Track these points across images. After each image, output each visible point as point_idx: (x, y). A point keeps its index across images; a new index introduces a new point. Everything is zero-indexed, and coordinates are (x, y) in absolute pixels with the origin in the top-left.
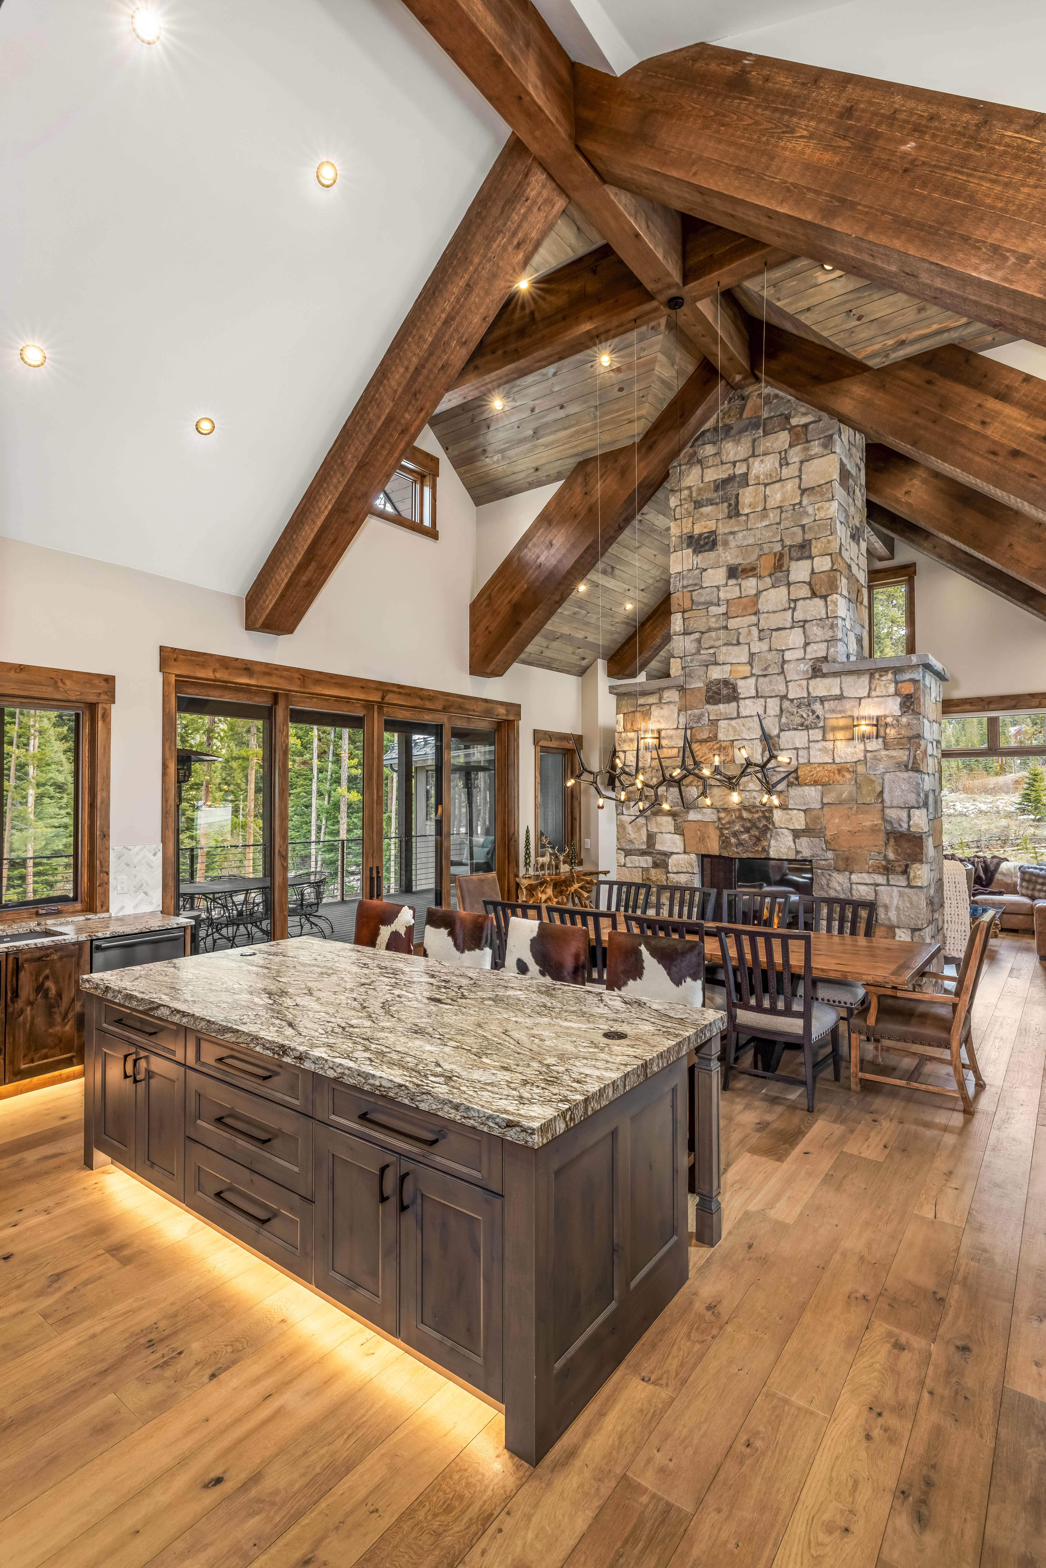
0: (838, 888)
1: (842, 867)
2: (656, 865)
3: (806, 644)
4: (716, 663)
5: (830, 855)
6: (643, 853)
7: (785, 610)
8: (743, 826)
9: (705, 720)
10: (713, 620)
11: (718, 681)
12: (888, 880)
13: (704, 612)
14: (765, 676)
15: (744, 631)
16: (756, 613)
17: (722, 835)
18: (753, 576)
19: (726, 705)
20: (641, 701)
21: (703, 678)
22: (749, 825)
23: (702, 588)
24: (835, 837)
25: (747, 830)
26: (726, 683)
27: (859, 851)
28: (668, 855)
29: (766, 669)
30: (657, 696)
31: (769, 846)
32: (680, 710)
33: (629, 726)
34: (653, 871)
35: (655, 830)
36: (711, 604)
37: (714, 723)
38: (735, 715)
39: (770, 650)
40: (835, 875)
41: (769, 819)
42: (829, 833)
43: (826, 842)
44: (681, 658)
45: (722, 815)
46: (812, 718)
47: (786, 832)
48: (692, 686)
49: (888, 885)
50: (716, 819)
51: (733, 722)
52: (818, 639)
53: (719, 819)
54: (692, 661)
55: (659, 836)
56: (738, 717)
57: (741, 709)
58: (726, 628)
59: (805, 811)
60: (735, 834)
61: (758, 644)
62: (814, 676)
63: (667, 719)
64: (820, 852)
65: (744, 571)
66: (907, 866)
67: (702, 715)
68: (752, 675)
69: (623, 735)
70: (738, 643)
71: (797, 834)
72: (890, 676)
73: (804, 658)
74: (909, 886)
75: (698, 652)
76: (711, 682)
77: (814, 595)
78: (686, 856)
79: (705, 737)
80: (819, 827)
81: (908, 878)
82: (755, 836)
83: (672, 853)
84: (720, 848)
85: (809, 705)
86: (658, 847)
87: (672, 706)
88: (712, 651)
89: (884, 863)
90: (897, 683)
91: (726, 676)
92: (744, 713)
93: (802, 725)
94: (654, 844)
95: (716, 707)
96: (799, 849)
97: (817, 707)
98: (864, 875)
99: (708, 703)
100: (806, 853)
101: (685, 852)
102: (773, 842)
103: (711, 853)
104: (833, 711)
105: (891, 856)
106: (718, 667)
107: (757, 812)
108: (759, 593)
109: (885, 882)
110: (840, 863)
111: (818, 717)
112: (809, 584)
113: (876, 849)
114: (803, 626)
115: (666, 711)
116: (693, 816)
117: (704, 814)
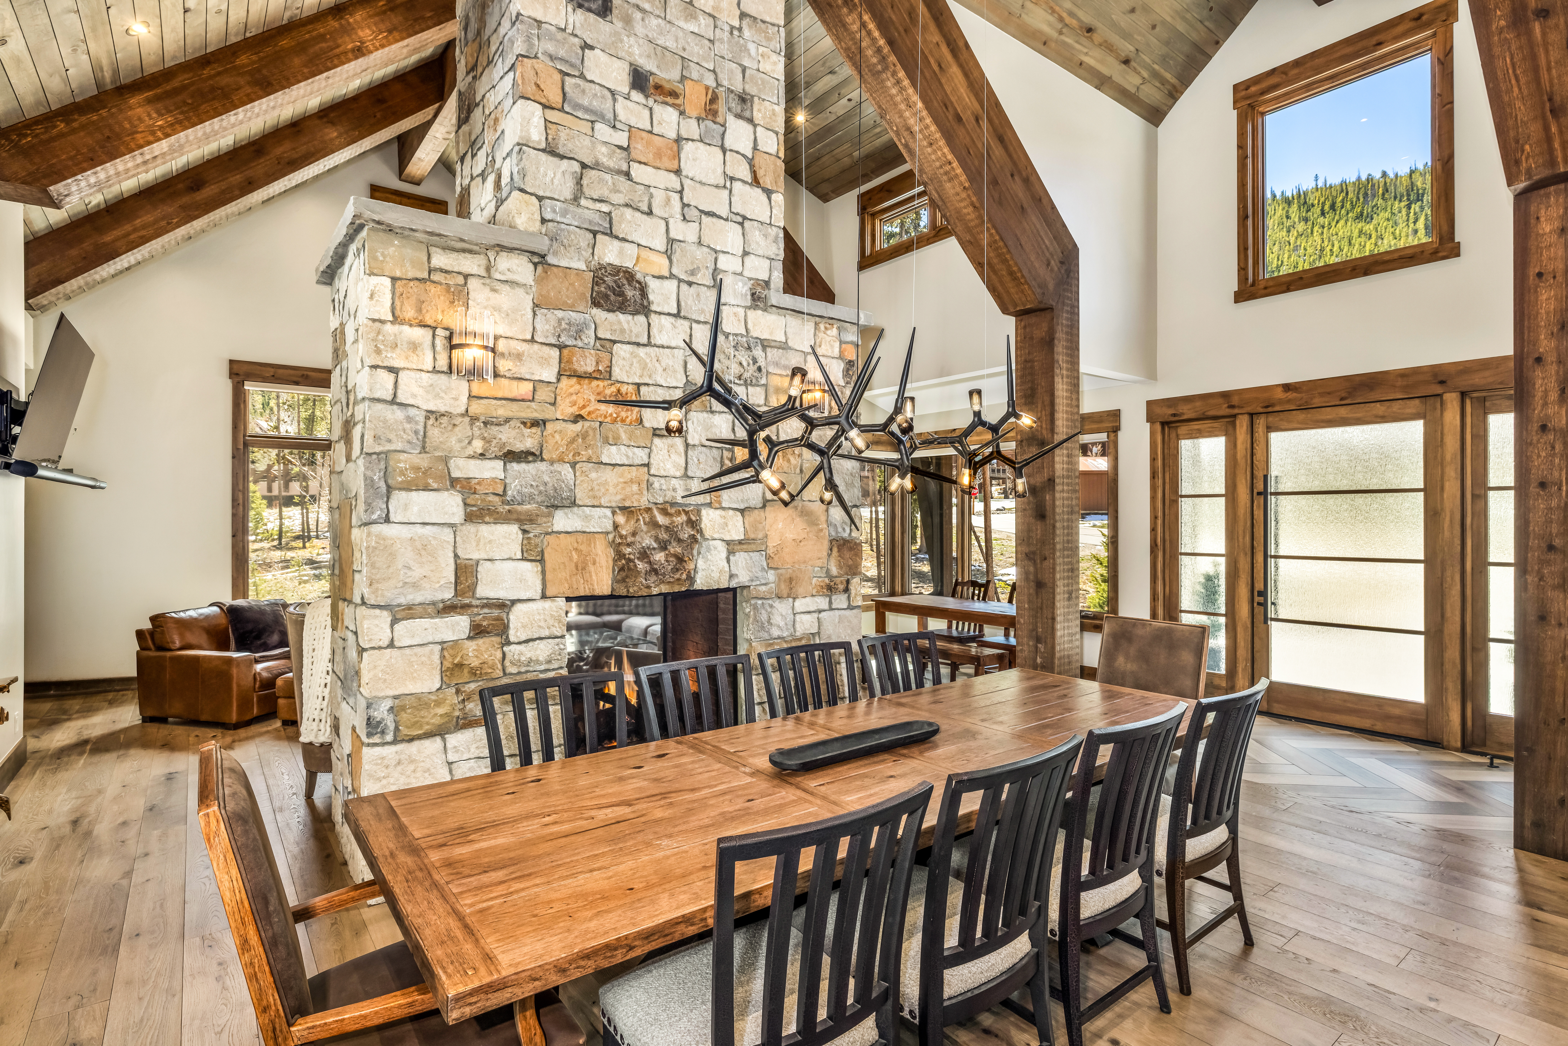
0: (782, 624)
1: (785, 593)
2: (478, 631)
3: (745, 253)
4: (611, 234)
5: (771, 576)
6: (448, 609)
7: (717, 187)
8: (657, 539)
9: (589, 337)
10: (604, 149)
11: (617, 270)
12: (830, 603)
13: (586, 127)
14: (690, 284)
15: (659, 197)
16: (678, 172)
17: (620, 555)
18: (673, 106)
19: (630, 317)
20: (440, 259)
21: (587, 254)
22: (664, 536)
23: (582, 76)
24: (779, 549)
25: (663, 546)
26: (630, 276)
27: (803, 567)
28: (505, 606)
29: (693, 273)
30: (481, 260)
31: (695, 570)
32: (536, 305)
33: (409, 313)
34: (471, 646)
35: (475, 556)
36: (602, 118)
37: (606, 345)
38: (644, 340)
39: (700, 243)
40: (777, 604)
41: (693, 524)
42: (771, 544)
43: (768, 558)
44: (540, 199)
45: (621, 519)
46: (752, 368)
47: (719, 544)
48: (564, 263)
49: (831, 609)
50: (610, 528)
51: (642, 351)
52: (760, 253)
53: (616, 527)
54: (564, 213)
55: (484, 570)
56: (649, 344)
57: (654, 331)
58: (627, 174)
59: (742, 511)
60: (644, 555)
61: (682, 225)
62: (754, 307)
63: (509, 316)
64: (760, 574)
65: (658, 87)
66: (848, 582)
67: (586, 325)
68: (672, 276)
69: (388, 327)
70: (650, 213)
71: (732, 547)
72: (834, 331)
73: (741, 274)
74: (850, 607)
75: (576, 199)
76: (601, 267)
77: (756, 181)
78: (547, 604)
79: (590, 369)
80: (760, 536)
81: (849, 597)
82: (676, 556)
83: (514, 602)
84: (615, 580)
85: (749, 348)
86: (484, 590)
87: (520, 292)
88: (605, 208)
89: (827, 580)
90: (841, 342)
91: (629, 264)
92: (657, 339)
93: (740, 378)
94: (473, 588)
95: (611, 316)
96: (734, 571)
97: (758, 352)
98: (808, 599)
99: (596, 304)
100: (743, 578)
101: (544, 596)
102: (701, 563)
103: (598, 592)
104: (777, 364)
105: (834, 571)
106: (616, 243)
107: (678, 513)
108: (679, 140)
109: (826, 607)
110: (783, 586)
111: (759, 369)
112: (751, 162)
113: (819, 563)
114: (741, 224)
115: (506, 298)
116: (562, 521)
117: (587, 518)
